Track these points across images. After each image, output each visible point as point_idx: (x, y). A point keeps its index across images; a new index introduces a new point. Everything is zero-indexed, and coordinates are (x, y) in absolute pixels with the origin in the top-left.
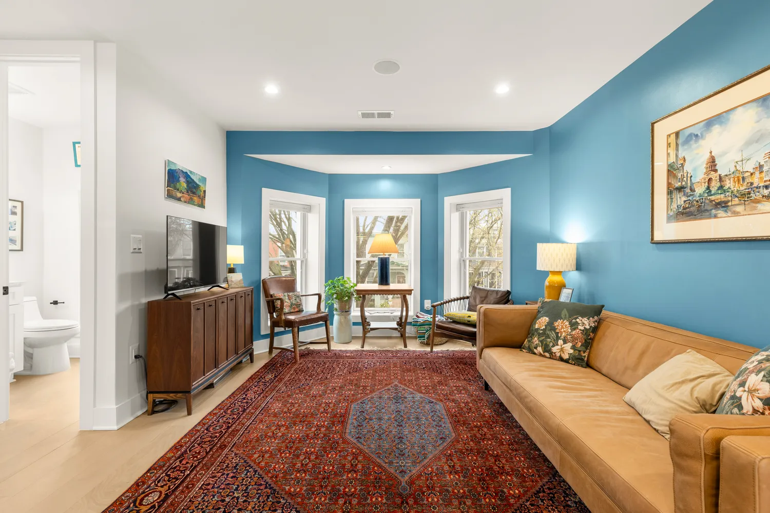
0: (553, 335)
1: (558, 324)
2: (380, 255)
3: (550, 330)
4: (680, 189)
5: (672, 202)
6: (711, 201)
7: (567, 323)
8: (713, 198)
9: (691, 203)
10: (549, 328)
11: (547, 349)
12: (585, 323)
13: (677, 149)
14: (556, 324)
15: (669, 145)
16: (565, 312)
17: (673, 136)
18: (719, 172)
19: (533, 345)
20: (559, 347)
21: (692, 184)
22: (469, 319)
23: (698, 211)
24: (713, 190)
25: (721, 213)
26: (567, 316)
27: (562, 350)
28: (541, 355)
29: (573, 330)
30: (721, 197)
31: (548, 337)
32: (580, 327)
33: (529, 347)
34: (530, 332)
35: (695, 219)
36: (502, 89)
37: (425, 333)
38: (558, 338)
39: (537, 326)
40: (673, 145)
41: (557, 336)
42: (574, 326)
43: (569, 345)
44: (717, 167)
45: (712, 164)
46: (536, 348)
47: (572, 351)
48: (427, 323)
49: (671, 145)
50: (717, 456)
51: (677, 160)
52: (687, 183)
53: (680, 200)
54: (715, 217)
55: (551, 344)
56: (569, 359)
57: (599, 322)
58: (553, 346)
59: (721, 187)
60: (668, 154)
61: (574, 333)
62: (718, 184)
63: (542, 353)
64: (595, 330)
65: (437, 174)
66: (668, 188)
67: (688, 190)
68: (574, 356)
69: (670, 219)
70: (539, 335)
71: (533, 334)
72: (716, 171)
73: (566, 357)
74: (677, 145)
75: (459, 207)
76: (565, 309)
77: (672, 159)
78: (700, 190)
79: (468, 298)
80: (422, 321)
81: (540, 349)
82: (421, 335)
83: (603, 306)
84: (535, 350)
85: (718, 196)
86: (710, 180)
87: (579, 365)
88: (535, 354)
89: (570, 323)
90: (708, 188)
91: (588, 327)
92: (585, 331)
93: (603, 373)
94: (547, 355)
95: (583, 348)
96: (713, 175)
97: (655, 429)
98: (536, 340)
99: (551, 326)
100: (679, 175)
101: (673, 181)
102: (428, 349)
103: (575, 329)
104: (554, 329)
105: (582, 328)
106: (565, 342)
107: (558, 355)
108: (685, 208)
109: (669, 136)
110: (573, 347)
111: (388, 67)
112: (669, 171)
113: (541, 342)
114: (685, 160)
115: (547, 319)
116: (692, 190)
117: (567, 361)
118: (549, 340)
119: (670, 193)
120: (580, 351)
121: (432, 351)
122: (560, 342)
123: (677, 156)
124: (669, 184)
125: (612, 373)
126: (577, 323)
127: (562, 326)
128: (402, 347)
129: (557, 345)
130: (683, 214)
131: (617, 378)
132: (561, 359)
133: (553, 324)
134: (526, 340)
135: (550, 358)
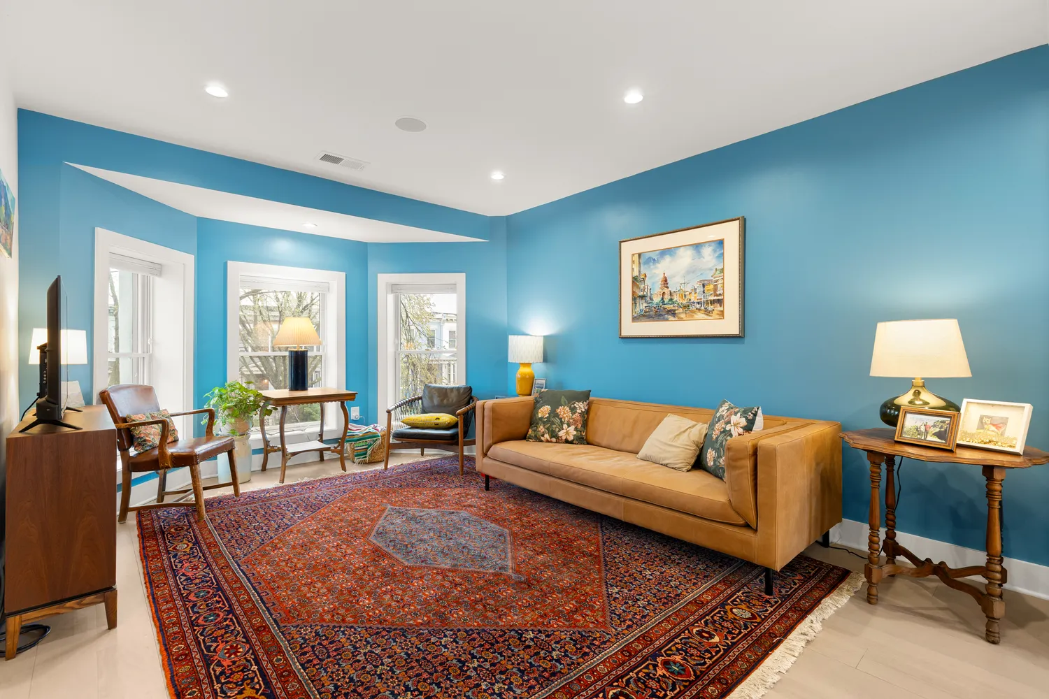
0: (557, 420)
1: (560, 410)
2: (291, 347)
3: (554, 417)
4: (642, 297)
5: (636, 306)
6: (665, 309)
7: (568, 409)
8: (666, 306)
9: (650, 308)
10: (552, 415)
11: (554, 434)
12: (581, 406)
13: (640, 266)
14: (558, 411)
15: (633, 262)
16: (563, 399)
17: (637, 256)
18: (670, 289)
19: (540, 434)
20: (565, 431)
21: (651, 294)
22: (437, 421)
23: (656, 315)
24: (666, 301)
25: (671, 318)
26: (567, 402)
27: (567, 433)
28: (547, 441)
29: (573, 414)
30: (671, 307)
31: (553, 423)
32: (579, 411)
33: (536, 436)
34: (533, 421)
35: (654, 321)
36: (497, 176)
37: (367, 448)
38: (562, 423)
39: (540, 415)
40: (637, 262)
41: (561, 422)
42: (573, 410)
43: (572, 428)
44: (668, 285)
45: (665, 281)
46: (543, 436)
47: (575, 433)
48: (369, 435)
49: (635, 262)
50: (755, 453)
51: (639, 274)
52: (647, 294)
53: (642, 305)
54: (667, 320)
55: (557, 430)
56: (573, 440)
57: (590, 405)
58: (559, 431)
59: (671, 300)
60: (633, 269)
61: (574, 416)
62: (669, 297)
63: (549, 439)
64: (588, 411)
65: (366, 244)
66: (633, 295)
67: (648, 299)
68: (578, 436)
69: (635, 319)
70: (544, 423)
71: (538, 424)
72: (668, 287)
73: (570, 438)
74: (640, 263)
75: (394, 288)
76: (563, 397)
77: (636, 273)
78: (657, 299)
79: (420, 398)
80: (361, 434)
81: (547, 436)
82: (362, 452)
83: (590, 391)
84: (542, 438)
85: (670, 306)
86: (664, 293)
87: (581, 444)
88: (542, 441)
89: (570, 409)
90: (662, 299)
91: (584, 410)
92: (582, 414)
93: (603, 445)
94: (554, 440)
95: (583, 428)
96: (666, 290)
97: (672, 468)
98: (541, 428)
99: (553, 413)
100: (642, 287)
101: (637, 291)
102: (380, 467)
103: (575, 413)
104: (557, 415)
105: (580, 412)
106: (569, 426)
107: (564, 438)
108: (645, 312)
109: (633, 255)
110: (576, 429)
111: (410, 125)
112: (633, 282)
113: (548, 429)
114: (645, 276)
115: (549, 407)
116: (651, 299)
117: (571, 442)
118: (554, 426)
119: (634, 299)
120: (581, 431)
121: (386, 468)
122: (565, 426)
123: (640, 272)
124: (633, 292)
125: (613, 444)
126: (575, 408)
127: (564, 411)
128: (340, 472)
129: (563, 429)
130: (644, 316)
131: (617, 446)
132: (567, 441)
133: (555, 411)
134: (530, 430)
135: (556, 442)
